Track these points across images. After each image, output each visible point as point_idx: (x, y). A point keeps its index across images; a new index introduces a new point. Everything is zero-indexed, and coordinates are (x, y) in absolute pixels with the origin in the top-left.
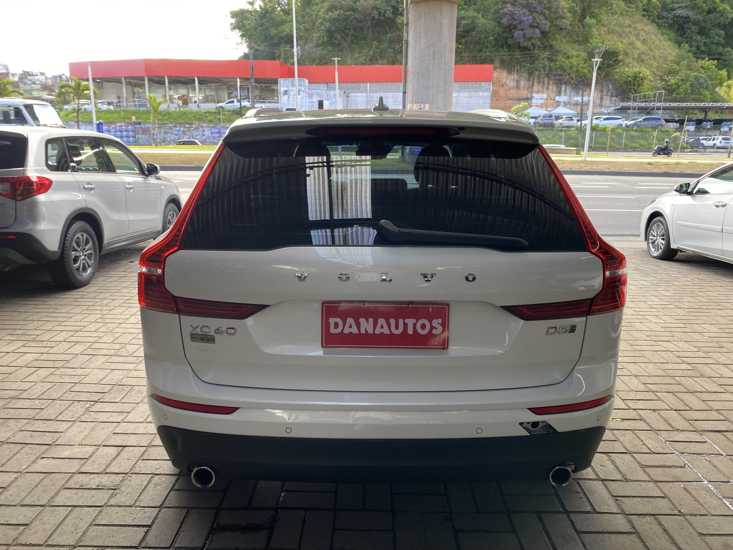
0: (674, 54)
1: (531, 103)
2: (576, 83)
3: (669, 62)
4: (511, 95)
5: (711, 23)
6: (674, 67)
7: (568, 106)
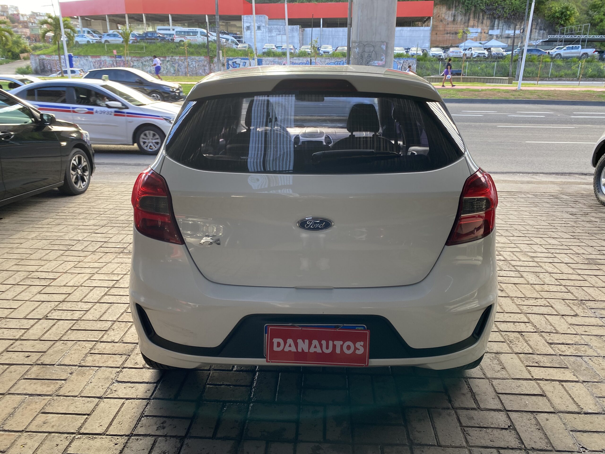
2: (509, 16)
4: (449, 29)
7: (500, 39)
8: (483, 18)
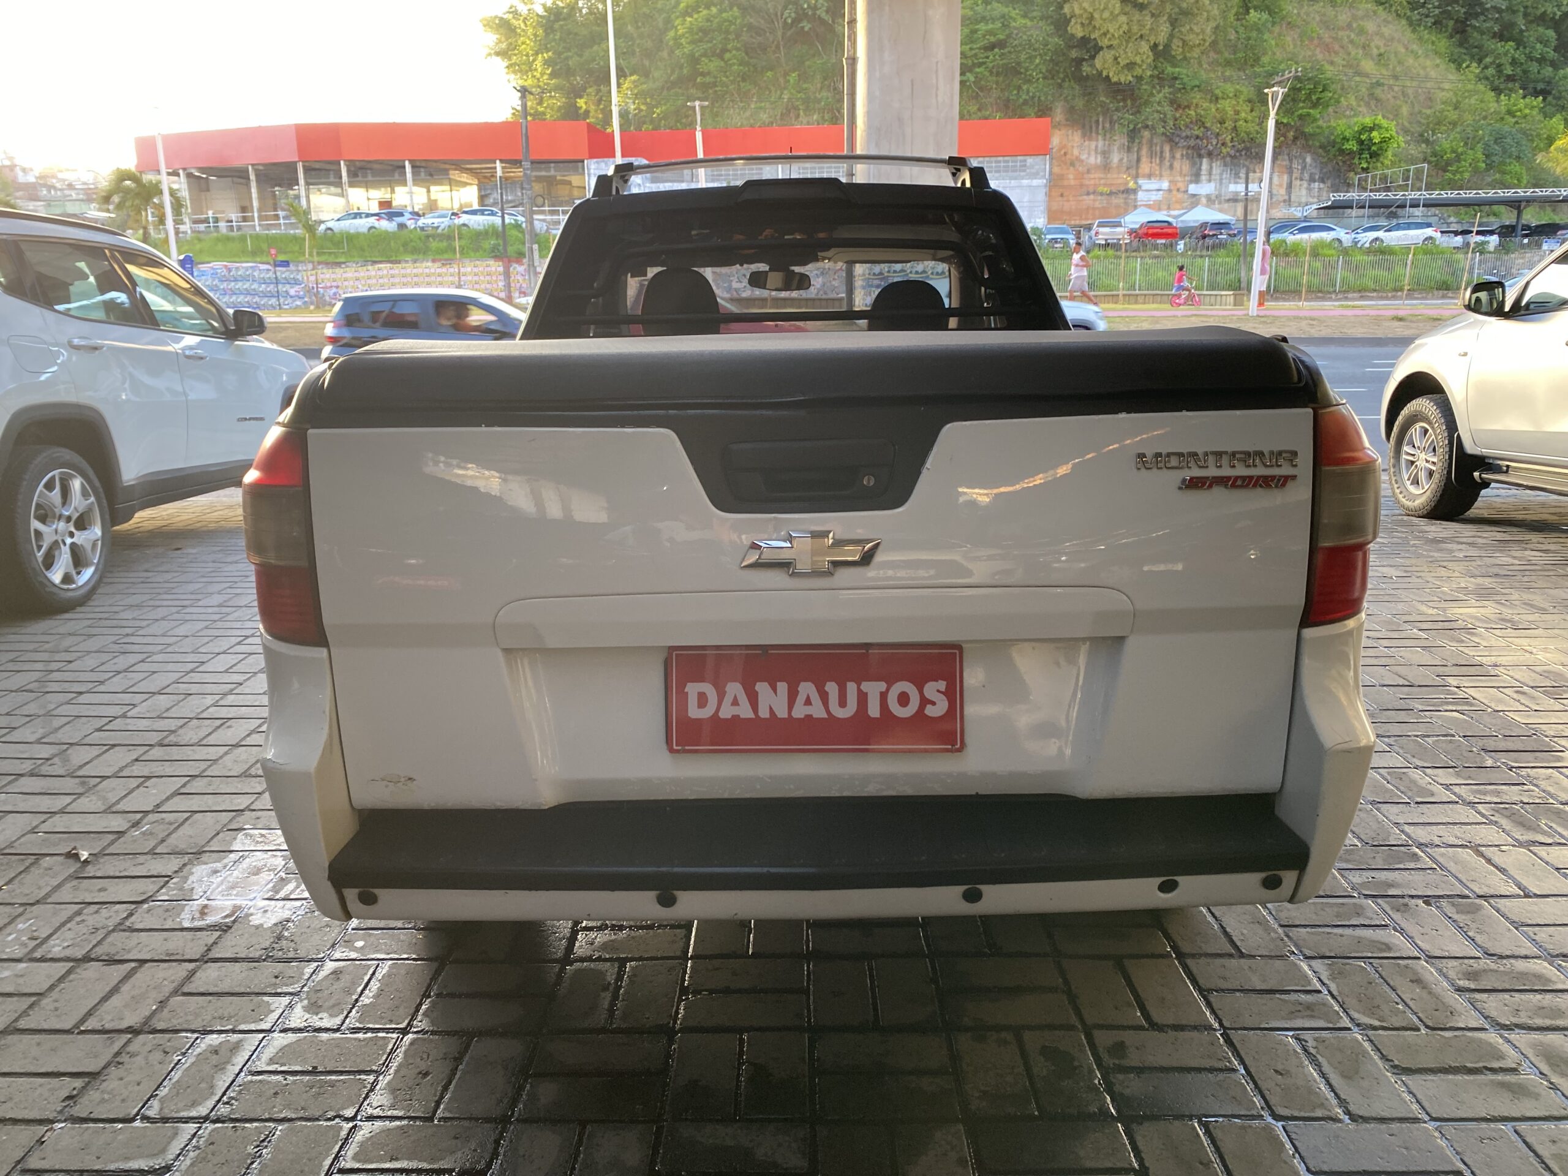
0: (1447, 85)
1: (1136, 200)
2: (1232, 152)
3: (1437, 103)
4: (1092, 184)
5: (1526, 15)
6: (1448, 114)
7: (1217, 205)
8: (1173, 157)
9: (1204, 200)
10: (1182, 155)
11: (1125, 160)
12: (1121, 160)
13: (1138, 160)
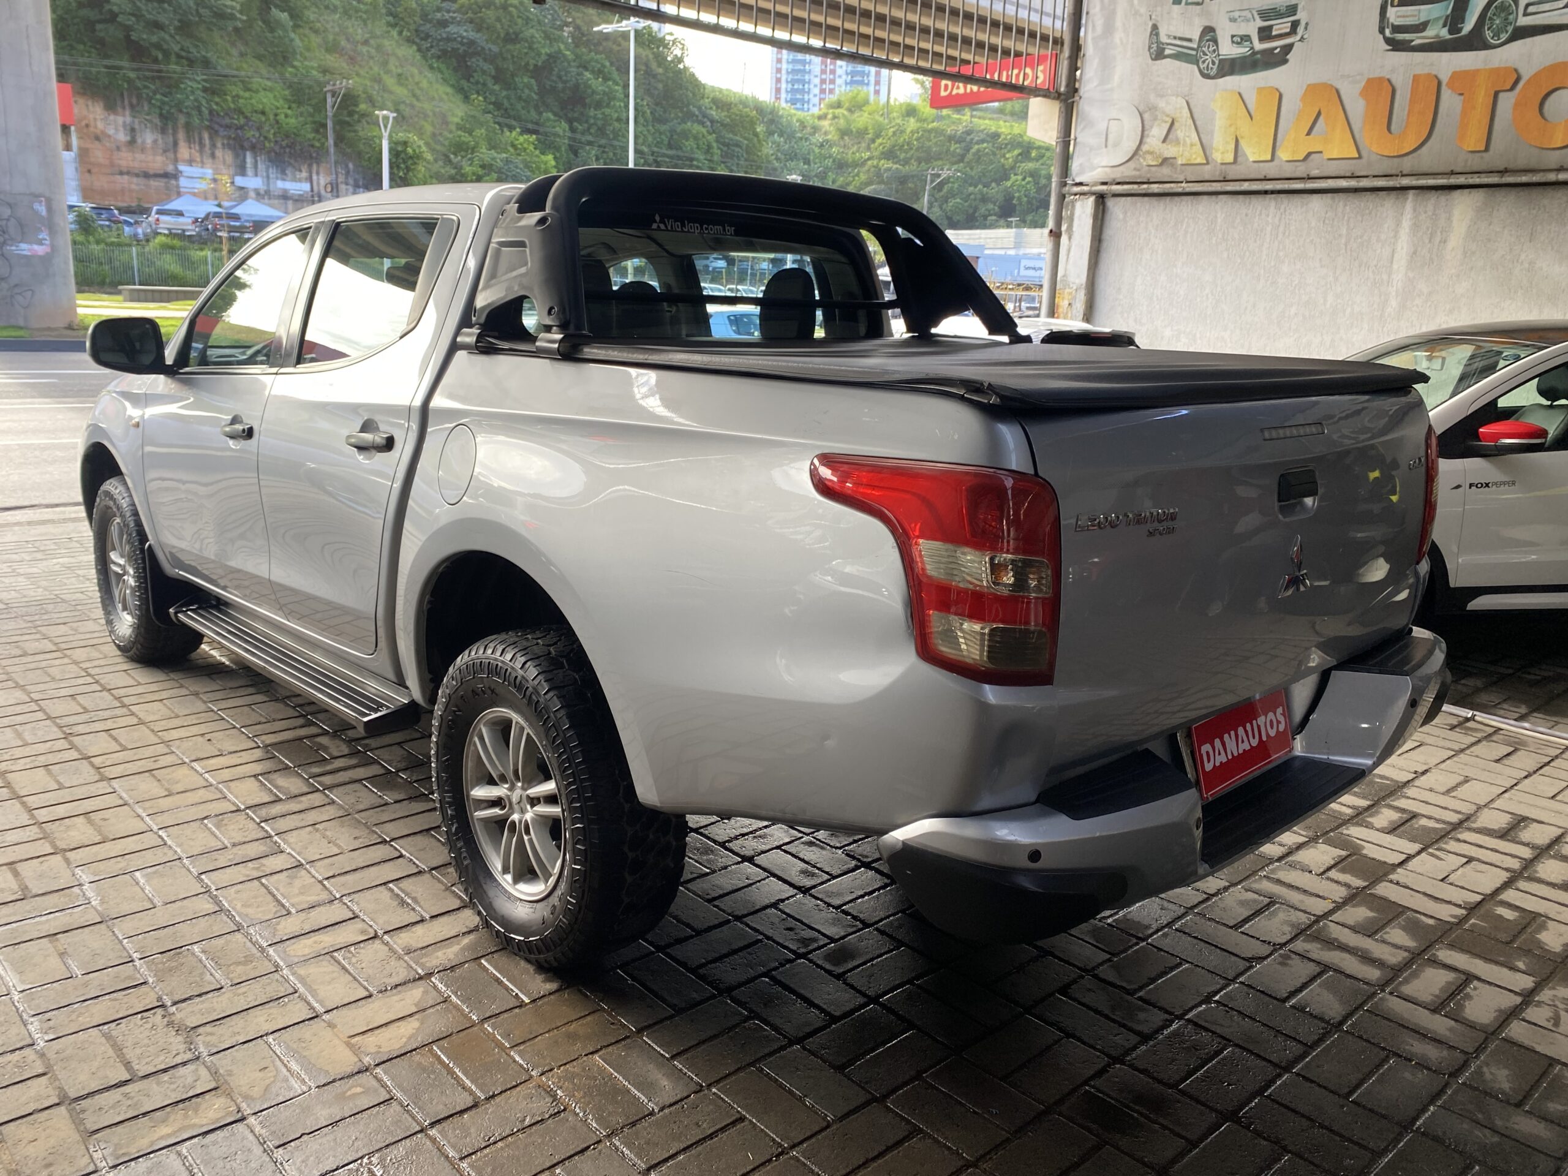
0: (460, 114)
1: (178, 187)
2: (277, 148)
3: (453, 128)
4: (123, 163)
5: (514, 62)
6: (463, 139)
7: (266, 201)
8: (213, 146)
9: (252, 194)
10: (223, 144)
11: (160, 141)
12: (155, 141)
13: (176, 144)
